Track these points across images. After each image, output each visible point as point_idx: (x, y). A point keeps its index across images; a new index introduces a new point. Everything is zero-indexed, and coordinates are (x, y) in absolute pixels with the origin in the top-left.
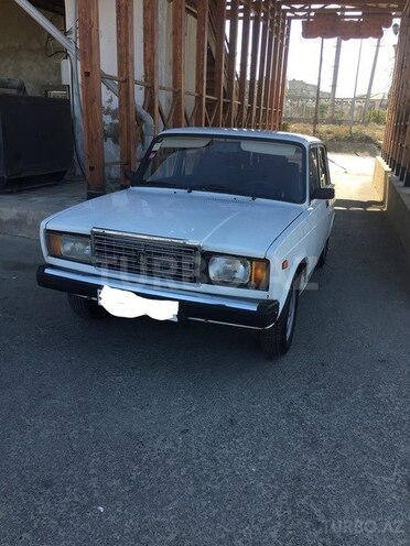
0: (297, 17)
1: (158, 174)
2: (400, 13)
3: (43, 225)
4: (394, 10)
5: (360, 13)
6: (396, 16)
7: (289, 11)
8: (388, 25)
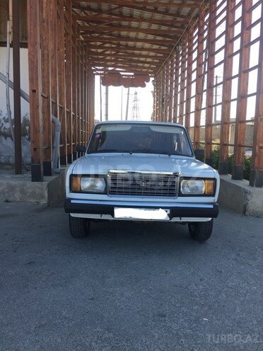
0: (98, 74)
1: (103, 147)
2: (153, 75)
3: (69, 173)
4: (151, 73)
5: (132, 74)
6: (152, 77)
7: (95, 70)
8: (148, 81)
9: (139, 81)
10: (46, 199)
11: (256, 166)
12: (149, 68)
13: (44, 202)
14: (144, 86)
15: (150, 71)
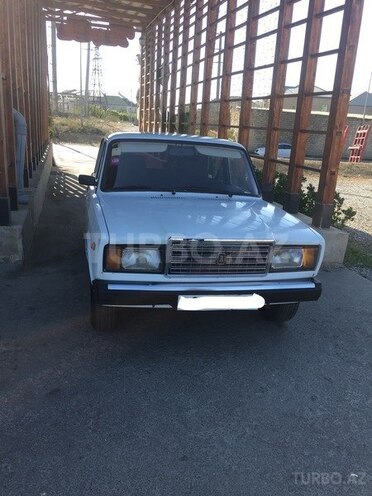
0: (50, 19)
2: (140, 28)
4: (137, 25)
5: (108, 24)
6: (137, 31)
7: (47, 13)
8: (132, 37)
9: (117, 36)
10: (20, 254)
11: (325, 199)
12: (136, 17)
13: (17, 258)
14: (125, 45)
15: (135, 21)
